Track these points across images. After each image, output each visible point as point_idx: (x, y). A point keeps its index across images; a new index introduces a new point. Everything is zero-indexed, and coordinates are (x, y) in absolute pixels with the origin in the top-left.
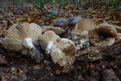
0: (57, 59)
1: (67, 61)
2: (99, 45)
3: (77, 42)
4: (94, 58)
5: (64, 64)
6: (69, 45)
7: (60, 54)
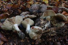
0: (32, 37)
1: (38, 37)
2: (56, 26)
3: (43, 27)
4: (52, 35)
5: (36, 39)
6: (39, 30)
7: (34, 35)
